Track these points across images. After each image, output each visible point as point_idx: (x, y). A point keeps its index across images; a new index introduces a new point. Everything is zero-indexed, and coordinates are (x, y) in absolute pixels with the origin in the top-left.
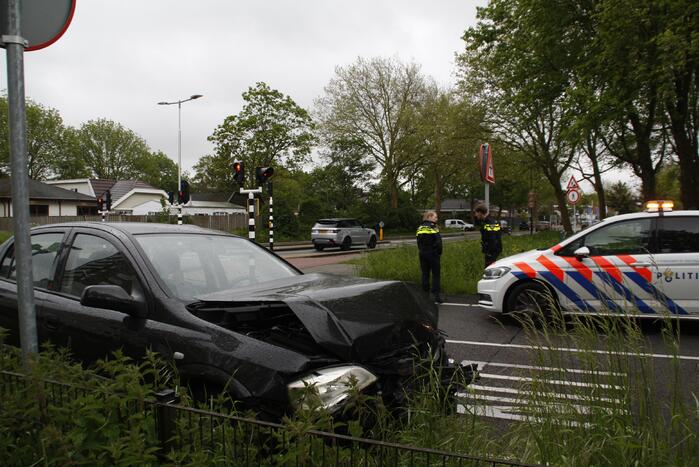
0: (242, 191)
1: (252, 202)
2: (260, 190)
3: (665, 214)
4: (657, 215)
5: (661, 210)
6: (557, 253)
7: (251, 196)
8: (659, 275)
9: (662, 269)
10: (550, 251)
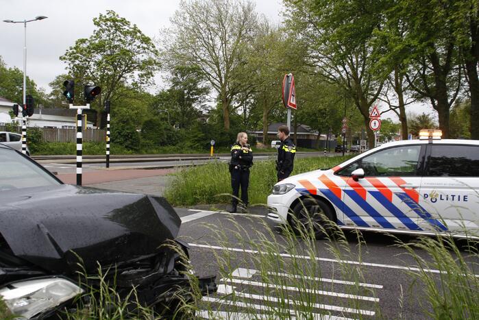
0: (71, 106)
1: (80, 117)
2: (88, 106)
3: (434, 142)
4: (427, 142)
5: (430, 138)
6: (336, 173)
8: (426, 196)
9: (428, 191)
10: (331, 171)
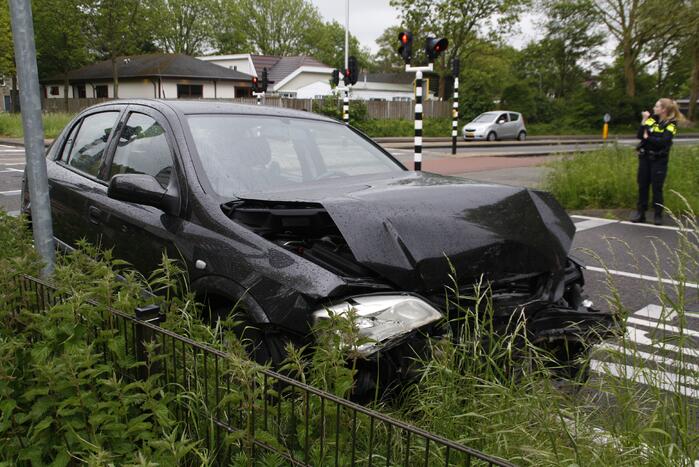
0: (408, 68)
1: (420, 83)
2: (430, 68)
7: (419, 76)
